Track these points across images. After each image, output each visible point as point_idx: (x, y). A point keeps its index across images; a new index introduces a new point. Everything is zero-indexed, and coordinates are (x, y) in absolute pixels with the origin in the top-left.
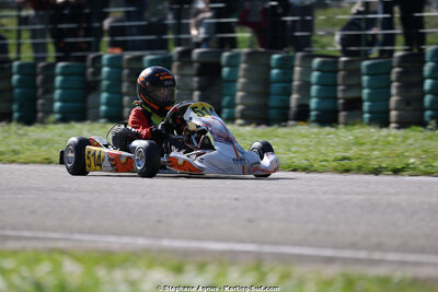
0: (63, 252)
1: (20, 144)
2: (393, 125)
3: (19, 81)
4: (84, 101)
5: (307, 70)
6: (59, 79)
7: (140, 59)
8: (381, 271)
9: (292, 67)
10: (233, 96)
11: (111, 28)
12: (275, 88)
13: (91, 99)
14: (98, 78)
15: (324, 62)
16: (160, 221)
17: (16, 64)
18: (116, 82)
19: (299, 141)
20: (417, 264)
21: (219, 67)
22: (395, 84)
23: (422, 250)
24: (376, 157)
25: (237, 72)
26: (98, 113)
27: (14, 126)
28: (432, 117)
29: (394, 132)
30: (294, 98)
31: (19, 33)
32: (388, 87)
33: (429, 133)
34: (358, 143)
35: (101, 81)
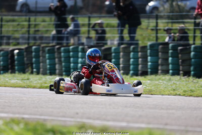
3: (194, 55)
17: (193, 46)
27: (191, 78)
31: (195, 30)
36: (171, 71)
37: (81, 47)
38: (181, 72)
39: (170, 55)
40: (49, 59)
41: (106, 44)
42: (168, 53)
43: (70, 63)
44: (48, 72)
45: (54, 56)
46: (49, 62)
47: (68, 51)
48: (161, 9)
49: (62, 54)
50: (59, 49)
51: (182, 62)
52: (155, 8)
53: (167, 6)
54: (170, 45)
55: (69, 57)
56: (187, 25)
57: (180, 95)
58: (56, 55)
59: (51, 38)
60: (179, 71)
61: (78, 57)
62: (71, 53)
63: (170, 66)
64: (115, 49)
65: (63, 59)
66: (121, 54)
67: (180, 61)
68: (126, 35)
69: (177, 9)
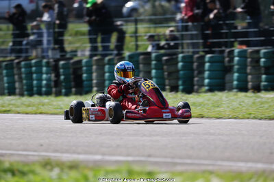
0: (211, 173)
3: (183, 66)
4: (223, 78)
6: (207, 65)
7: (258, 52)
13: (228, 77)
14: (232, 64)
17: (181, 56)
26: (232, 85)
27: (180, 95)
35: (233, 66)
37: (45, 61)
38: (167, 87)
39: (153, 66)
40: (7, 76)
41: (76, 55)
42: (150, 64)
43: (32, 79)
44: (6, 91)
45: (13, 72)
46: (8, 80)
47: (29, 66)
48: (141, 10)
49: (23, 70)
50: (19, 63)
51: (169, 75)
52: (133, 10)
53: (148, 7)
54: (153, 55)
55: (31, 73)
58: (15, 71)
59: (9, 51)
60: (165, 85)
61: (41, 73)
62: (34, 69)
64: (87, 62)
65: (23, 76)
66: (94, 67)
67: (166, 73)
68: (99, 45)
69: (160, 10)
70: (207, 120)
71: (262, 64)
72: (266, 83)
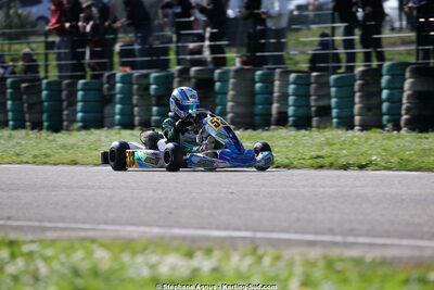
0: (93, 241)
1: (50, 148)
2: (357, 128)
3: (47, 95)
4: (102, 112)
5: (285, 84)
6: (80, 94)
7: (147, 76)
8: (355, 253)
9: (273, 82)
10: (225, 106)
11: (122, 50)
12: (259, 98)
13: (107, 110)
14: (113, 92)
15: (298, 77)
16: (170, 213)
17: (45, 82)
18: (127, 96)
19: (281, 142)
20: (384, 246)
21: (212, 82)
22: (358, 94)
23: (388, 235)
24: (345, 155)
25: (227, 86)
26: (113, 121)
27: (44, 133)
28: (389, 121)
29: (358, 133)
30: (275, 106)
31: (46, 55)
32: (352, 97)
33: (387, 134)
34: (329, 143)
35: (115, 95)
36: (11, 123)
38: (28, 124)
39: (8, 96)
42: (5, 93)
51: (29, 107)
54: (9, 81)
56: (33, 46)
57: (27, 163)
60: (24, 121)
63: (10, 115)
67: (26, 105)
69: (16, 20)
70: (83, 168)
71: (152, 92)
72: (157, 118)
